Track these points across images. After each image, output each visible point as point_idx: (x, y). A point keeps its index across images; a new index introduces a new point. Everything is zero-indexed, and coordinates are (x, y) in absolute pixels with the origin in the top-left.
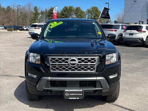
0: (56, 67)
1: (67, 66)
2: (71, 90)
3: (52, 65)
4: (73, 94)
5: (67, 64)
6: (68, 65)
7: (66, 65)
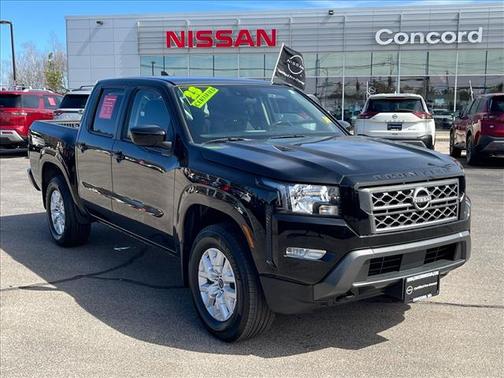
0: (384, 217)
1: (408, 210)
2: (417, 278)
3: (375, 212)
4: (420, 287)
5: (409, 204)
6: (410, 208)
7: (405, 208)
